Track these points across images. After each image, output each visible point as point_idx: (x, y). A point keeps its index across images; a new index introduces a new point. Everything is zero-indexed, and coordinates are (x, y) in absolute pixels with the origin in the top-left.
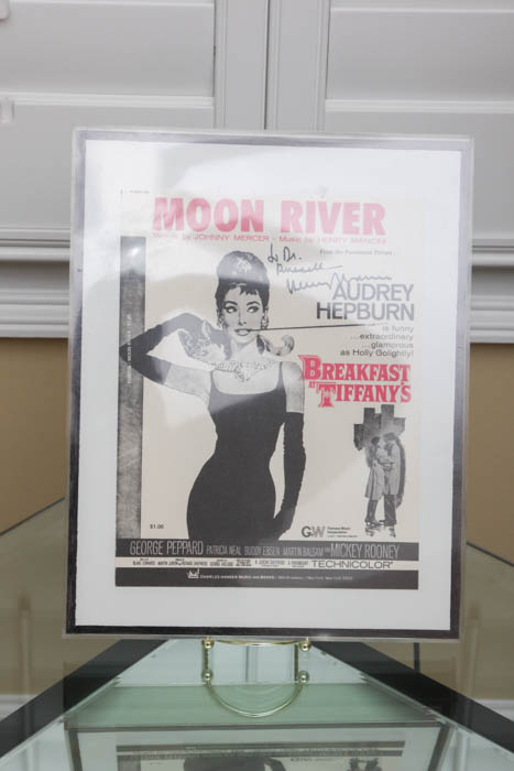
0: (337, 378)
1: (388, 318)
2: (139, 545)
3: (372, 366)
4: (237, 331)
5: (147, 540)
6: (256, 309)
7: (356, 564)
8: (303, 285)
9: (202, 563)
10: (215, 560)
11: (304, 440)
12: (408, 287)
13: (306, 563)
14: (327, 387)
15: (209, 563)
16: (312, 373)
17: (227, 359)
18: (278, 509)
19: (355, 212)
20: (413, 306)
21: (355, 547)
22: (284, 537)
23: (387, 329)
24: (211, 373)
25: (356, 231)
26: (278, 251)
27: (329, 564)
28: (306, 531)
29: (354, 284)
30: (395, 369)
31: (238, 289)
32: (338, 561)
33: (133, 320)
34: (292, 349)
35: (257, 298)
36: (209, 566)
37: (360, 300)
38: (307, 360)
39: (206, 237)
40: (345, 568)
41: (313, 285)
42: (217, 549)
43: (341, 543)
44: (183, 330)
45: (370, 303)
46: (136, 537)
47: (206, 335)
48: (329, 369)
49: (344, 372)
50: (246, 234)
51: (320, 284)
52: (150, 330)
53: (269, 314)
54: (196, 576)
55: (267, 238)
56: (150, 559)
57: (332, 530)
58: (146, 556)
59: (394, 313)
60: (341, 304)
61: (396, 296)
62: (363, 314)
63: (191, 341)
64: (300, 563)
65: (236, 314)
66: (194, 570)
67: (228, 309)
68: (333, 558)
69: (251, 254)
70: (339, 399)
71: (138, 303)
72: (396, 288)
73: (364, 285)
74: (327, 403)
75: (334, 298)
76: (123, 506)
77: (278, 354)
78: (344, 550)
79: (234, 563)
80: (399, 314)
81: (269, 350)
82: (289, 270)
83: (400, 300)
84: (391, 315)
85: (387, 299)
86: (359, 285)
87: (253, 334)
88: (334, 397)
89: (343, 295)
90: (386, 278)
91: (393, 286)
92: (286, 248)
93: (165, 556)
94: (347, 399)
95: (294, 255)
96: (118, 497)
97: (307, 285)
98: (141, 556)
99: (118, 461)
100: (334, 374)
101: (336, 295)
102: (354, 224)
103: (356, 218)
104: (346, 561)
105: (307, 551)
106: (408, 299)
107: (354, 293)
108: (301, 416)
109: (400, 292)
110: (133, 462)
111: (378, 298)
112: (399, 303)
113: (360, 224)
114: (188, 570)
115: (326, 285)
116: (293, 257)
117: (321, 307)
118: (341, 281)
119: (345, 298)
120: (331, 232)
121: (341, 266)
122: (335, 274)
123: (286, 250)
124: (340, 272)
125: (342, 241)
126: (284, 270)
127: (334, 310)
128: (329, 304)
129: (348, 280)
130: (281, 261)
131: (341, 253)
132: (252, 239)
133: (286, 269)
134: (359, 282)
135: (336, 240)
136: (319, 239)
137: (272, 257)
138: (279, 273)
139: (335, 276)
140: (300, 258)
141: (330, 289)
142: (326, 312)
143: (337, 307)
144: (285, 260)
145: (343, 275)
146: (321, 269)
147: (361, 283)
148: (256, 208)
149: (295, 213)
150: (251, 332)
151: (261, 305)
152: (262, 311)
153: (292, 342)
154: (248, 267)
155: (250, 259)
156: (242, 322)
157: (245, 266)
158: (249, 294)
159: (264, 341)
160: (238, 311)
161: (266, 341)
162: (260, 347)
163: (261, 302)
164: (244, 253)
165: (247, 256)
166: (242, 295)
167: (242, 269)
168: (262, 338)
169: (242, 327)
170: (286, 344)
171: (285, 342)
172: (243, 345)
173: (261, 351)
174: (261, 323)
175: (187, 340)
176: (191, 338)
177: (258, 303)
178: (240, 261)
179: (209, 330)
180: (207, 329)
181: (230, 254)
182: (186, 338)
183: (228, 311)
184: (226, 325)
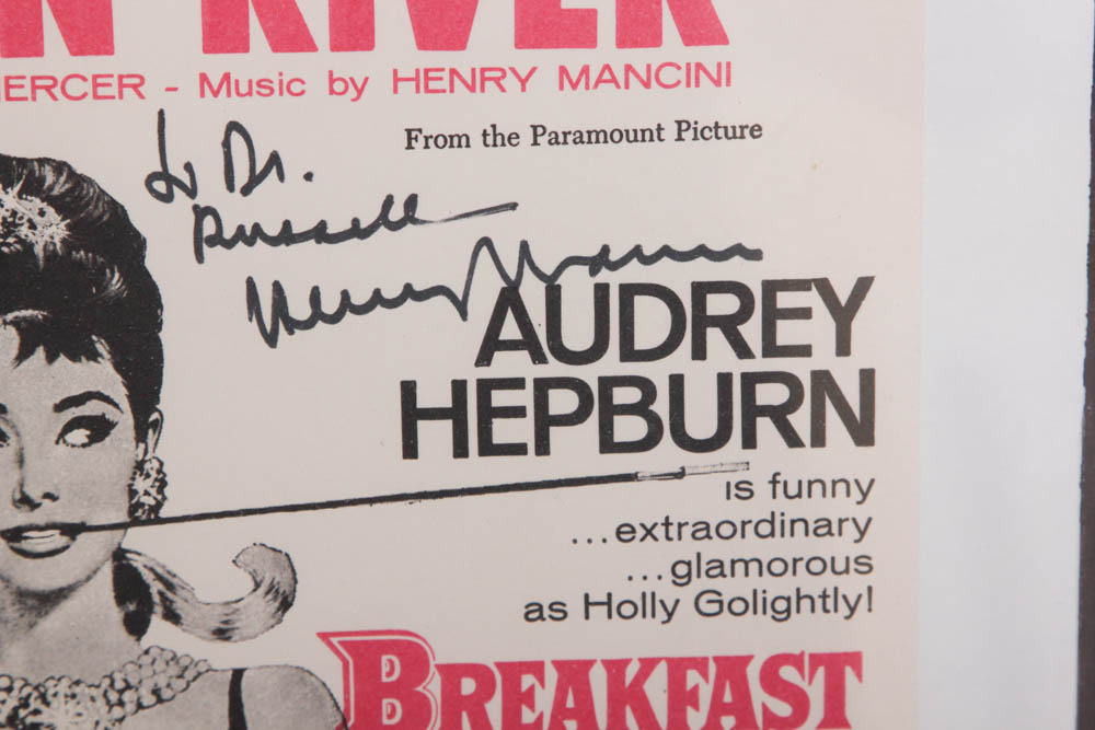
1: (749, 441)
3: (678, 667)
4: (13, 535)
6: (99, 429)
8: (330, 305)
12: (843, 296)
16: (392, 710)
20: (867, 378)
23: (744, 490)
25: (580, 31)
26: (195, 146)
29: (578, 289)
30: (788, 673)
31: (7, 339)
34: (286, 604)
35: (101, 375)
37: (611, 363)
38: (362, 652)
41: (377, 299)
45: (658, 373)
48: (468, 686)
49: (545, 700)
50: (25, 67)
51: (409, 293)
53: (169, 446)
55: (134, 84)
59: (779, 415)
60: (518, 383)
61: (787, 332)
62: (630, 428)
65: (7, 452)
69: (60, 167)
72: (785, 300)
73: (629, 292)
75: (484, 358)
77: (222, 634)
80: (801, 420)
81: (172, 616)
82: (251, 236)
83: (804, 351)
84: (765, 426)
85: (743, 351)
86: (601, 292)
89: (529, 342)
90: (738, 250)
91: (771, 288)
92: (234, 126)
95: (275, 160)
97: (346, 304)
100: (494, 709)
101: (492, 345)
106: (843, 348)
107: (578, 331)
109: (805, 313)
111: (699, 352)
112: (801, 368)
115: (442, 300)
116: (274, 171)
117: (422, 403)
118: (512, 275)
119: (538, 357)
120: (458, 41)
121: (513, 206)
122: (485, 242)
123: (236, 137)
124: (506, 234)
125: (510, 82)
126: (228, 233)
127: (488, 413)
128: (459, 388)
129: (549, 270)
130: (212, 191)
131: (512, 139)
132: (57, 91)
133: (241, 228)
134: (604, 276)
135: (482, 79)
136: (396, 80)
137: (164, 175)
138: (205, 248)
139: (484, 251)
140: (309, 177)
141: (464, 315)
142: (447, 425)
143: (500, 398)
144: (231, 188)
145: (524, 247)
146: (415, 221)
147: (613, 279)
150: (83, 537)
151: (125, 404)
152: (131, 434)
153: (288, 574)
154: (49, 230)
155: (56, 192)
156: (35, 493)
157: (33, 226)
158: (62, 360)
159: (148, 577)
160: (12, 440)
161: (159, 578)
162: (132, 607)
163: (124, 391)
164: (23, 162)
165: (42, 179)
166: (25, 363)
167: (20, 241)
168: (138, 563)
169: (37, 517)
170: (257, 585)
171: (253, 574)
172: (48, 600)
173: (136, 625)
174: (132, 493)
177: (108, 399)
178: (8, 200)
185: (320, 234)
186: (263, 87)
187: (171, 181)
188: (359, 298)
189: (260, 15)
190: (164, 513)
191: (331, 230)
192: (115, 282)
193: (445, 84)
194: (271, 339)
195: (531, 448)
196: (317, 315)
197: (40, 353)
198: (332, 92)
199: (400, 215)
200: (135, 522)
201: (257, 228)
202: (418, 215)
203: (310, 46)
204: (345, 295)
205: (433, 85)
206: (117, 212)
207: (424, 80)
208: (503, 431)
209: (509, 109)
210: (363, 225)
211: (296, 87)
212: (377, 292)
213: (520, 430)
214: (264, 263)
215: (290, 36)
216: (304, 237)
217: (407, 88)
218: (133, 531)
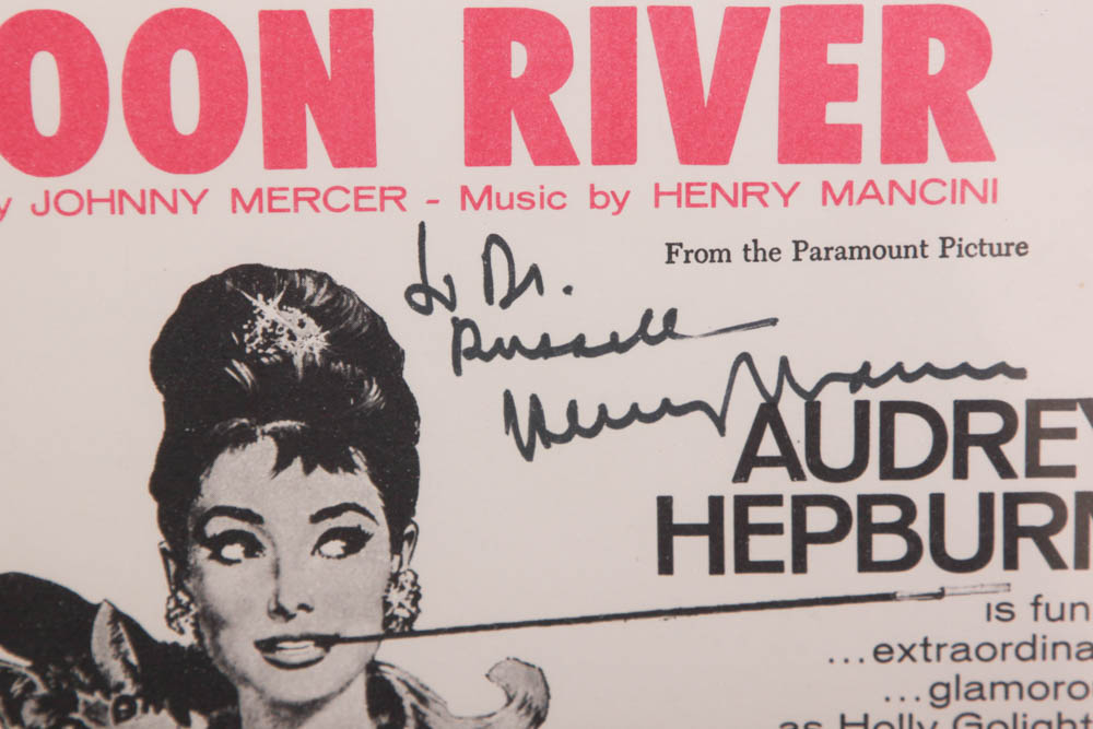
1: (1011, 562)
4: (268, 646)
6: (355, 540)
8: (587, 419)
19: (838, 54)
23: (1005, 612)
25: (844, 145)
26: (457, 259)
29: (838, 406)
31: (264, 449)
34: (538, 720)
35: (358, 486)
37: (870, 481)
39: (88, 201)
41: (635, 414)
45: (918, 491)
47: (117, 672)
50: (288, 178)
51: (667, 407)
53: (424, 559)
55: (395, 196)
59: (1042, 536)
60: (775, 500)
61: (1051, 452)
62: (888, 547)
63: (44, 705)
65: (263, 563)
67: (216, 544)
69: (321, 278)
72: (1049, 419)
73: (890, 409)
75: (742, 474)
80: (1063, 542)
82: (509, 348)
83: (1068, 472)
84: (1027, 547)
85: (1005, 470)
86: (862, 409)
87: (345, 661)
89: (787, 459)
90: (1002, 369)
91: (1035, 407)
92: (494, 239)
95: (534, 273)
97: (603, 418)
101: (749, 461)
102: (837, 113)
103: (844, 83)
107: (837, 448)
109: (1069, 433)
111: (961, 471)
112: (1065, 489)
113: (864, 111)
115: (700, 415)
116: (533, 284)
117: (679, 518)
118: (772, 391)
119: (797, 474)
120: (720, 155)
121: (774, 322)
122: (745, 357)
123: (496, 250)
124: (766, 349)
125: (773, 197)
126: (486, 346)
127: (744, 530)
128: (716, 504)
129: (808, 386)
130: (470, 303)
131: (773, 254)
132: (319, 203)
133: (499, 341)
134: (865, 393)
135: (744, 194)
136: (658, 193)
137: (424, 287)
138: (464, 361)
139: (744, 367)
140: (568, 290)
141: (722, 430)
142: (704, 541)
143: (757, 515)
144: (490, 300)
145: (784, 364)
146: (675, 336)
147: (874, 396)
148: (333, 48)
149: (532, 65)
150: (336, 649)
151: (381, 516)
152: (386, 545)
153: (540, 689)
154: (308, 341)
155: (316, 303)
156: (290, 604)
157: (292, 337)
158: (320, 470)
159: (401, 690)
160: (269, 551)
161: (412, 690)
162: (384, 720)
163: (380, 503)
164: (284, 273)
165: (303, 291)
166: (283, 474)
167: (280, 352)
168: (391, 675)
169: (292, 628)
170: (510, 700)
171: (506, 689)
172: (301, 711)
174: (387, 605)
175: (22, 699)
176: (41, 690)
177: (363, 511)
178: (269, 311)
179: (127, 645)
180: (117, 641)
181: (215, 282)
182: (17, 688)
183: (216, 556)
184: (210, 622)
185: (578, 347)
186: (525, 200)
187: (431, 293)
188: (616, 413)
189: (523, 129)
190: (418, 625)
191: (589, 344)
192: (374, 394)
193: (707, 199)
194: (528, 453)
195: (788, 565)
196: (574, 429)
197: (297, 463)
198: (593, 205)
199: (660, 329)
200: (389, 634)
201: (515, 342)
202: (678, 329)
203: (572, 160)
204: (603, 409)
205: (694, 199)
206: (377, 324)
207: (686, 194)
208: (760, 548)
209: (771, 224)
210: (622, 339)
211: (557, 201)
212: (635, 407)
213: (777, 548)
214: (522, 376)
215: (552, 149)
216: (562, 350)
217: (668, 202)
218: (387, 643)
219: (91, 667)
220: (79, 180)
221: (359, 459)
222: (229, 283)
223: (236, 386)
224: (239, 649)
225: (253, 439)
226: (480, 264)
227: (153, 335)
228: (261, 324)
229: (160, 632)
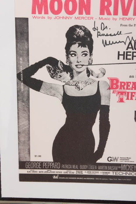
0: (127, 89)
2: (30, 164)
4: (76, 66)
5: (33, 162)
6: (86, 55)
7: (133, 174)
8: (111, 43)
9: (60, 172)
10: (66, 171)
11: (109, 118)
13: (109, 173)
14: (122, 93)
15: (63, 172)
16: (115, 86)
17: (71, 79)
18: (96, 149)
21: (133, 166)
22: (98, 161)
24: (63, 86)
26: (98, 25)
27: (120, 173)
28: (110, 159)
31: (77, 45)
32: (124, 172)
33: (23, 60)
34: (104, 74)
35: (86, 49)
36: (63, 173)
38: (112, 80)
39: (60, 18)
40: (128, 175)
41: (116, 42)
42: (67, 166)
43: (126, 164)
44: (49, 65)
46: (28, 161)
47: (61, 68)
48: (123, 84)
49: (131, 86)
50: (81, 16)
51: (120, 42)
52: (32, 65)
53: (93, 57)
54: (57, 177)
55: (92, 18)
56: (35, 170)
57: (122, 159)
58: (33, 169)
60: (130, 52)
63: (53, 71)
64: (106, 173)
65: (76, 57)
66: (56, 175)
67: (71, 55)
68: (122, 171)
69: (84, 27)
70: (128, 99)
71: (26, 52)
74: (121, 100)
75: (127, 49)
76: (21, 147)
77: (97, 77)
78: (128, 167)
79: (75, 172)
81: (92, 75)
87: (85, 67)
88: (125, 98)
89: (132, 48)
92: (102, 23)
93: (42, 169)
94: (132, 99)
95: (106, 27)
96: (19, 143)
97: (113, 43)
98: (31, 169)
99: (18, 127)
100: (125, 87)
101: (128, 48)
104: (128, 172)
105: (110, 168)
108: (108, 107)
110: (26, 127)
114: (53, 175)
115: (123, 43)
116: (106, 28)
117: (120, 53)
118: (131, 40)
119: (133, 49)
120: (127, 15)
121: (131, 33)
122: (128, 37)
123: (102, 24)
124: (130, 36)
125: (132, 19)
126: (101, 35)
127: (127, 55)
128: (124, 52)
129: (135, 40)
130: (99, 30)
131: (132, 26)
132: (84, 19)
133: (102, 34)
135: (129, 19)
136: (120, 19)
137: (95, 28)
138: (98, 36)
139: (128, 38)
140: (110, 29)
141: (125, 44)
142: (123, 56)
143: (128, 54)
144: (101, 30)
145: (132, 37)
146: (121, 34)
148: (86, 2)
149: (107, 4)
150: (83, 66)
151: (89, 52)
152: (89, 55)
153: (105, 71)
154: (82, 33)
155: (83, 29)
156: (79, 61)
157: (80, 33)
158: (83, 47)
159: (90, 71)
160: (77, 55)
161: (91, 71)
162: (88, 74)
163: (89, 51)
164: (80, 26)
165: (82, 28)
166: (79, 47)
167: (79, 34)
168: (89, 69)
169: (79, 64)
170: (101, 72)
171: (101, 71)
172: (80, 73)
173: (88, 76)
174: (89, 62)
175: (51, 70)
176: (53, 69)
177: (87, 52)
178: (78, 30)
179: (62, 65)
180: (61, 64)
181: (73, 27)
182: (50, 69)
183: (71, 56)
184: (71, 63)
185: (111, 35)
186: (106, 19)
187: (95, 29)
188: (114, 42)
189: (106, 11)
190: (92, 64)
191: (112, 35)
192: (89, 39)
193: (125, 19)
194: (105, 46)
195: (131, 59)
196: (110, 44)
197: (80, 46)
198: (113, 20)
199: (119, 33)
200: (89, 65)
201: (104, 34)
202: (121, 33)
203: (111, 15)
204: (113, 42)
205: (124, 19)
206: (89, 32)
207: (123, 19)
208: (129, 57)
209: (132, 22)
210: (115, 34)
211: (109, 19)
212: (120, 41)
213: (130, 57)
214: (104, 38)
215: (109, 13)
216: (109, 35)
217: (121, 20)
218: (89, 66)
219: (58, 67)
220: (59, 15)
221: (87, 46)
222: (74, 27)
223: (74, 38)
224: (73, 66)
225: (76, 44)
226: (101, 26)
227: (66, 32)
228: (77, 31)
229: (65, 64)
